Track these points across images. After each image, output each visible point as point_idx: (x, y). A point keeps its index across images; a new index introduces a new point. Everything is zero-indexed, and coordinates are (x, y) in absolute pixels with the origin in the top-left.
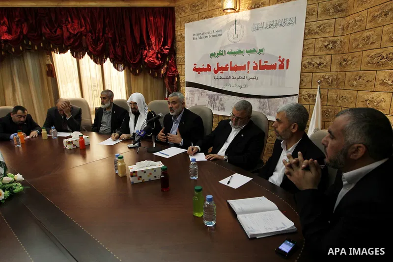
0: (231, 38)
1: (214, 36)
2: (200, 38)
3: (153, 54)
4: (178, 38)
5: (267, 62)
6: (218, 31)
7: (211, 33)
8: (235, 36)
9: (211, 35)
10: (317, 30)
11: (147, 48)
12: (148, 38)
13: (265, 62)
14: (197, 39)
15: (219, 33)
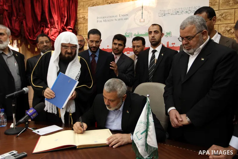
0: (138, 22)
1: (119, 20)
2: (105, 21)
3: (55, 33)
4: (80, 21)
5: (174, 44)
6: (124, 15)
7: (116, 16)
8: (142, 20)
9: (116, 18)
10: (220, 17)
11: (49, 26)
12: (51, 16)
13: (172, 44)
14: (101, 21)
15: (125, 17)
